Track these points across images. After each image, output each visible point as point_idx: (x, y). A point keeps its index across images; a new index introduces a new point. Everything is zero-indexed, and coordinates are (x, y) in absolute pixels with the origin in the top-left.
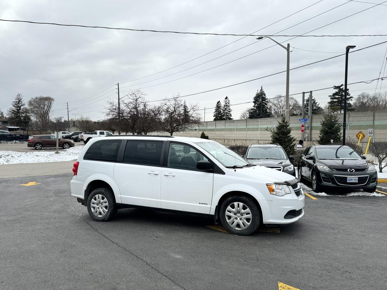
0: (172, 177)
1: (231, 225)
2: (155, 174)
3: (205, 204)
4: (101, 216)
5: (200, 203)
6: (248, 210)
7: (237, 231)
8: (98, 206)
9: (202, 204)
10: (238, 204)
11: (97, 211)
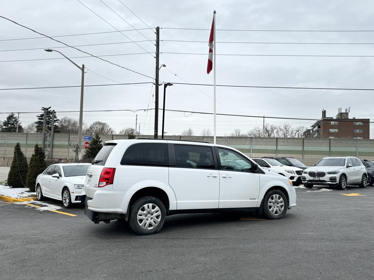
0: (229, 178)
1: (271, 213)
2: (214, 177)
3: (254, 199)
4: (152, 228)
5: (250, 199)
6: (281, 199)
7: (276, 217)
8: (147, 218)
9: (252, 199)
10: (276, 196)
11: (146, 224)
